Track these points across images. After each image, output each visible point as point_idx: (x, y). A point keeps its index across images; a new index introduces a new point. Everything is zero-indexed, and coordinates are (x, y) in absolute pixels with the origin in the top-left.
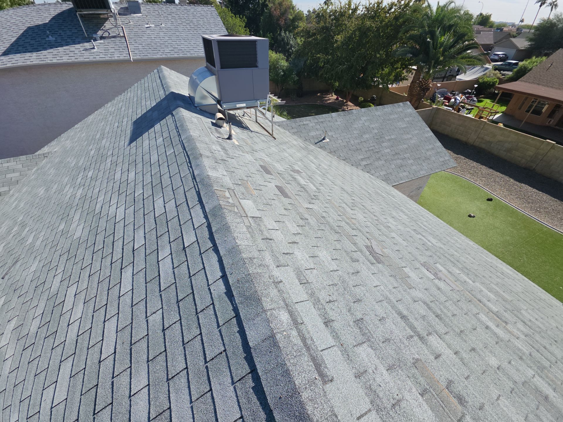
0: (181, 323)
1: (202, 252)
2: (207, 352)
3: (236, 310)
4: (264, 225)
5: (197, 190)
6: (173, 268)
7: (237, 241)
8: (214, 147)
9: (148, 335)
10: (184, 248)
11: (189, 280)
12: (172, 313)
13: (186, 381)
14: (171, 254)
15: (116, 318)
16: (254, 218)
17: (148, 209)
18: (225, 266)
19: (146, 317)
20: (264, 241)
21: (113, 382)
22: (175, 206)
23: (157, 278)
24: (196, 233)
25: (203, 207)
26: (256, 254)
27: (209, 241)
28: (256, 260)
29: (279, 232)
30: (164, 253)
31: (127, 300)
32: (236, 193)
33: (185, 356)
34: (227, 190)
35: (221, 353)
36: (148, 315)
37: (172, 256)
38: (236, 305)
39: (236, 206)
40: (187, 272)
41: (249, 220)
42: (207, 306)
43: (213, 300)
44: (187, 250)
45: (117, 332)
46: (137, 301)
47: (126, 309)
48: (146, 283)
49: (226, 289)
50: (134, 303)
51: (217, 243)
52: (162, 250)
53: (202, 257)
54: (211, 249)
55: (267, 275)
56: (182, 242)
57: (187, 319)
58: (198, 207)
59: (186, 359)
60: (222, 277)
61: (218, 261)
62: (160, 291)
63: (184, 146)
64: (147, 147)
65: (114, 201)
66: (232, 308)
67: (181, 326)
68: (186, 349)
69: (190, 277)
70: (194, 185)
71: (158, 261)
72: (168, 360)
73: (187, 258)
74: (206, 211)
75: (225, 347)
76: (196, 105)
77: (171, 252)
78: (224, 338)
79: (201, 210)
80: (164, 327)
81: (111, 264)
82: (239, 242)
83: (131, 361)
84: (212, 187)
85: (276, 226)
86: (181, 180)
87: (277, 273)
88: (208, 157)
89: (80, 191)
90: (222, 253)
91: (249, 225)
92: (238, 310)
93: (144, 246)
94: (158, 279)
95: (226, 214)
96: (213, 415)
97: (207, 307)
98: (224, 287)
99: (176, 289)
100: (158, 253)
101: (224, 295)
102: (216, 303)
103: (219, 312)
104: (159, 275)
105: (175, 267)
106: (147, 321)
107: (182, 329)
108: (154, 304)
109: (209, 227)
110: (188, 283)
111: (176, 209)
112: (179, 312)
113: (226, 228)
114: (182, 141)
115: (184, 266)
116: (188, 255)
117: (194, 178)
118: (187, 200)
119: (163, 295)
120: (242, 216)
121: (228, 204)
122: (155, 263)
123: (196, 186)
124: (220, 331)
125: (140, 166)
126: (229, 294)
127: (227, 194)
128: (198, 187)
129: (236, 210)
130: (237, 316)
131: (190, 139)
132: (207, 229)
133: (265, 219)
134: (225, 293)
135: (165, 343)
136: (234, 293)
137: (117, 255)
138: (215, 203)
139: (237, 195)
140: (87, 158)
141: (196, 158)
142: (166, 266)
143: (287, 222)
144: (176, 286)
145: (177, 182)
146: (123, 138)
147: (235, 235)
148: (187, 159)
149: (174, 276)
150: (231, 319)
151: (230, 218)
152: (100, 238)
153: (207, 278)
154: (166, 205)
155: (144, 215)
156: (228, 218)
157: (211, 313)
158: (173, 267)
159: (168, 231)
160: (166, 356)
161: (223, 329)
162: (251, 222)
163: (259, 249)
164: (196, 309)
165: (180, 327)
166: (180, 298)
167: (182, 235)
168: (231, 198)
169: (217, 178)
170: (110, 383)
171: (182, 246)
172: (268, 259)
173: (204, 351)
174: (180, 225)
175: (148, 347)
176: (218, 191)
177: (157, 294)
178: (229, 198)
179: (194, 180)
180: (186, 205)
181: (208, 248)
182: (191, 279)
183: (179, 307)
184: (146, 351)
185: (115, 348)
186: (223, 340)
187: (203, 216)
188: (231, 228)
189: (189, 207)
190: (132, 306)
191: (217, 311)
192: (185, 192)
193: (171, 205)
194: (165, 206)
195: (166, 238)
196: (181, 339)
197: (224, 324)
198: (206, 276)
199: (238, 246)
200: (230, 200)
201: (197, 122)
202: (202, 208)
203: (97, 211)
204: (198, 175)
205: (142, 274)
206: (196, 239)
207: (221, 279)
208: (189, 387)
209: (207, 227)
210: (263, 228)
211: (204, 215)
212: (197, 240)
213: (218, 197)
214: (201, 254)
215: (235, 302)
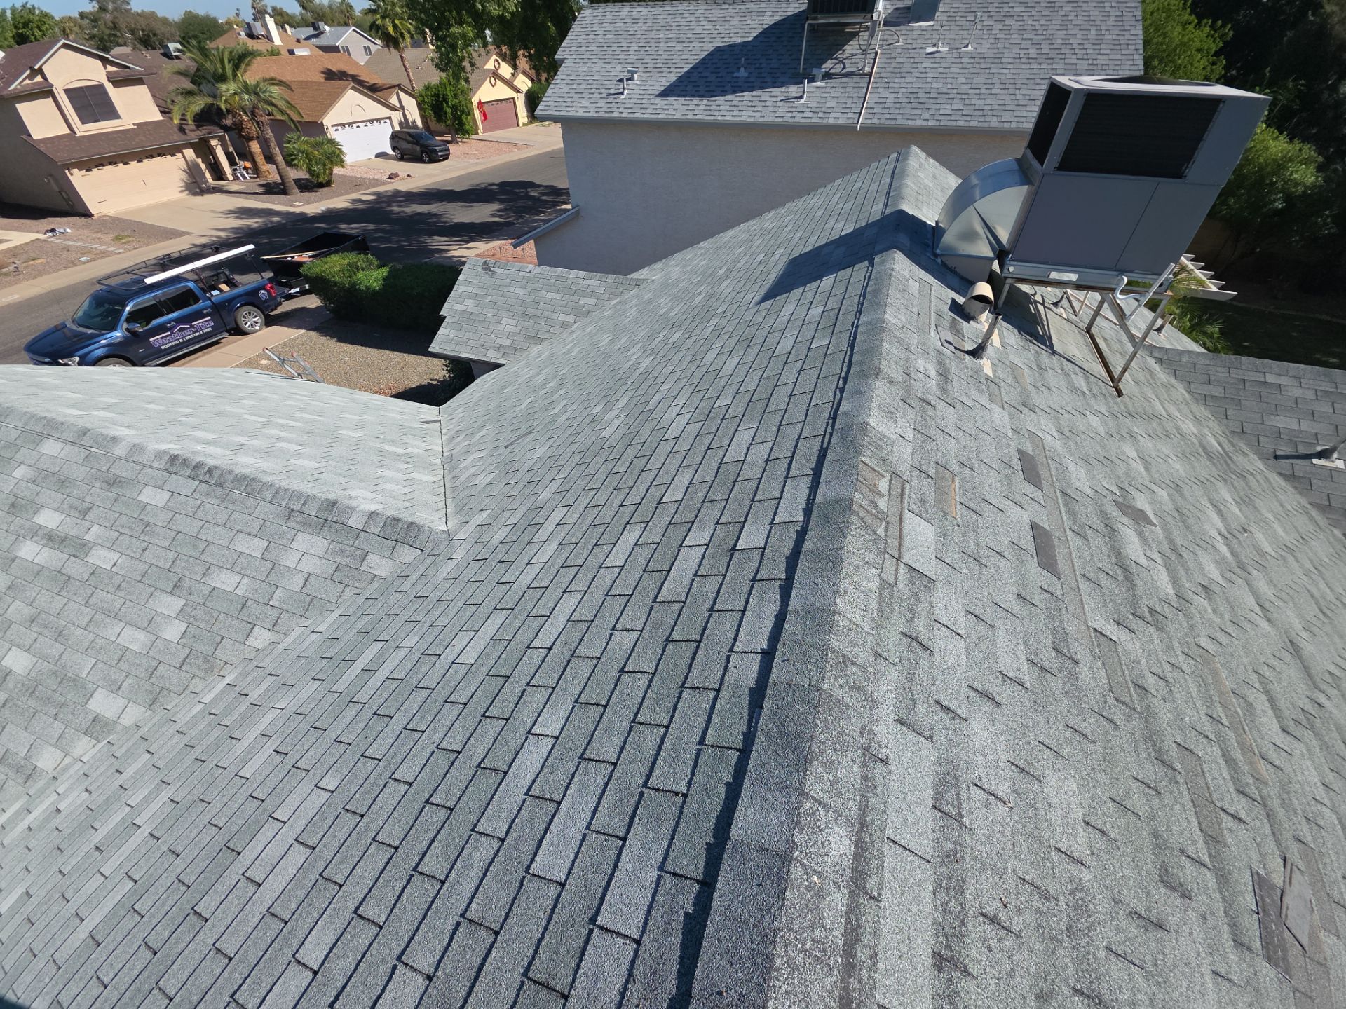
0: (651, 681)
1: (759, 577)
2: (657, 770)
3: (749, 737)
4: (930, 604)
5: (825, 446)
6: (696, 575)
7: (838, 601)
8: (920, 363)
9: (599, 658)
10: (733, 549)
11: (707, 614)
12: (650, 652)
13: (602, 785)
14: (707, 545)
15: (579, 596)
16: (914, 574)
17: (720, 440)
18: (783, 635)
19: (613, 629)
20: (904, 640)
21: (525, 690)
22: (765, 457)
23: (664, 574)
24: (770, 532)
25: (814, 488)
26: (864, 656)
27: (785, 564)
28: (854, 669)
29: (963, 644)
30: (699, 537)
31: (607, 577)
32: (907, 491)
33: (625, 743)
34: (888, 475)
35: (677, 794)
36: (618, 627)
37: (707, 549)
38: (756, 727)
39: (887, 523)
40: (712, 597)
41: (897, 570)
42: (706, 686)
43: (721, 684)
44: (737, 554)
45: (568, 620)
46: (617, 593)
47: (597, 594)
48: (644, 571)
49: (757, 682)
50: (612, 592)
51: (796, 577)
52: (699, 528)
53: (752, 587)
54: (779, 583)
55: (859, 723)
56: (736, 534)
57: (663, 680)
58: (806, 483)
59: (622, 748)
60: (764, 653)
61: (776, 616)
62: (655, 601)
63: (855, 339)
64: (785, 319)
65: (681, 400)
66: (744, 728)
67: (649, 686)
68: (633, 733)
69: (711, 610)
70: (825, 432)
71: (681, 546)
72: (601, 725)
73: (727, 571)
74: (814, 499)
75: (688, 790)
76: (938, 251)
77: (710, 541)
78: (697, 773)
79: (807, 491)
80: (625, 666)
81: (621, 506)
82: (841, 606)
83: (559, 679)
84: (860, 453)
85: (962, 623)
86: (808, 410)
87: (888, 735)
88: (891, 382)
89: (648, 361)
90: (793, 605)
91: (891, 581)
92: (753, 743)
93: (676, 505)
94: (663, 577)
95: (853, 528)
96: (603, 884)
97: (704, 689)
98: (755, 676)
99: (679, 615)
100: (689, 530)
101: (747, 691)
102: (724, 694)
103: (719, 715)
104: (669, 571)
105: (699, 573)
106: (611, 635)
107: (646, 692)
108: (635, 617)
109: (801, 536)
110: (701, 620)
111: (763, 465)
112: (660, 660)
113: (833, 560)
114: (857, 326)
115: (713, 583)
116: (732, 567)
117: (834, 417)
118: (793, 457)
119: (655, 610)
120: (885, 552)
121: (869, 508)
122: (675, 545)
123: (828, 436)
124: (699, 752)
125: (753, 351)
126: (757, 696)
127: (883, 486)
128: (830, 439)
129: (881, 531)
130: (745, 753)
131: (877, 328)
132: (794, 536)
133: (941, 591)
134: (751, 689)
135: (612, 693)
136: (766, 704)
137: (634, 498)
138: (844, 492)
139: (906, 496)
140: (686, 307)
141: (864, 375)
142: (688, 562)
143: (1001, 632)
144: (681, 610)
145: (796, 413)
146: (756, 287)
147: (844, 585)
148: (845, 370)
149: (690, 589)
150: (731, 748)
151: (855, 542)
152: (630, 454)
153: (737, 635)
154: (752, 447)
155: (708, 449)
156: (849, 539)
157: (704, 706)
158: (697, 571)
159: (727, 500)
160: (601, 717)
161: (707, 753)
162: (901, 578)
163: (880, 651)
164: (686, 678)
165: (646, 686)
166: (675, 636)
167: (745, 522)
168: (886, 498)
169: (882, 437)
170: (521, 689)
171: (732, 543)
172: (887, 687)
173: (654, 763)
174: (752, 500)
175: (589, 678)
176: (865, 468)
177: (649, 602)
178: (881, 495)
179: (831, 421)
180: (786, 465)
181: (773, 576)
182: (710, 615)
183: (664, 651)
184: (583, 682)
185: (553, 644)
186: (693, 774)
187: (804, 506)
188: (845, 564)
189: (788, 472)
190: (607, 595)
191: (716, 711)
192: (799, 438)
193: (761, 451)
194: (748, 449)
195: (715, 510)
196: (635, 709)
197: (712, 746)
198: (738, 630)
199: (834, 613)
200: (882, 503)
201: (916, 293)
202: (810, 488)
203: (650, 407)
204: (846, 414)
205: (648, 551)
206: (762, 545)
207: (759, 656)
208: (600, 799)
209: (797, 532)
210: (922, 608)
211: (807, 504)
212: (764, 549)
213: (857, 480)
214: (754, 579)
215: (757, 722)
